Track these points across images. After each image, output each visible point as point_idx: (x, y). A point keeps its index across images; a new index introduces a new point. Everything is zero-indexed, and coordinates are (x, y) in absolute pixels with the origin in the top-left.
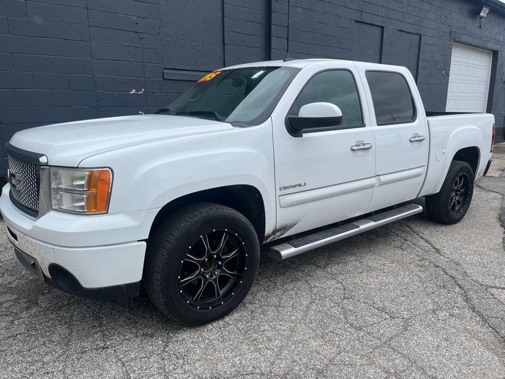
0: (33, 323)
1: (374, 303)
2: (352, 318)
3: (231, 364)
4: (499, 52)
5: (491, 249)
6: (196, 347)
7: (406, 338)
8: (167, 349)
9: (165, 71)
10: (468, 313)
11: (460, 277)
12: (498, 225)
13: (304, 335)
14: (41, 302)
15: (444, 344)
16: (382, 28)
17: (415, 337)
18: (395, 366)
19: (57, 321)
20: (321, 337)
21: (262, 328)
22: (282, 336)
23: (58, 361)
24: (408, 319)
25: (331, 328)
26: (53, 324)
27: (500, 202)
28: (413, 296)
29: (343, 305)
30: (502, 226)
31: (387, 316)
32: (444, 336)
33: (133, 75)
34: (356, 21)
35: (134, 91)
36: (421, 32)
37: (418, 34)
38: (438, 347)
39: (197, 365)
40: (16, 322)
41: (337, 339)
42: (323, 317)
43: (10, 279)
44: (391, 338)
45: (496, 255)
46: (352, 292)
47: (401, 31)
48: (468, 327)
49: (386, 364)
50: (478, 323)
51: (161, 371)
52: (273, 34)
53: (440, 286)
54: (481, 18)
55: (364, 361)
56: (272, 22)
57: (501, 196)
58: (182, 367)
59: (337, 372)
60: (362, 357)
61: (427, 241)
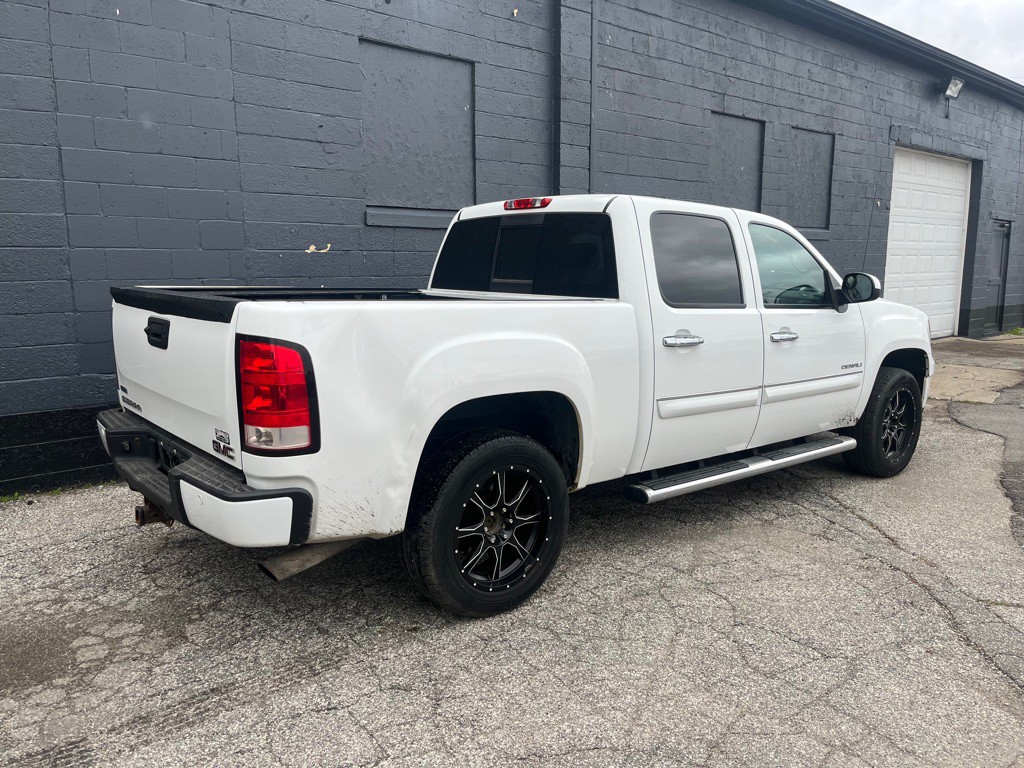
0: (189, 671)
1: (790, 632)
2: (754, 658)
3: (556, 733)
4: (985, 163)
5: (990, 538)
6: (490, 706)
7: (854, 691)
8: (440, 710)
9: (369, 211)
10: (959, 648)
11: (939, 587)
12: (1000, 494)
13: (674, 686)
14: (191, 635)
15: (921, 698)
16: (762, 123)
17: (871, 689)
18: (841, 736)
19: (232, 666)
20: (706, 689)
21: (598, 676)
22: (636, 688)
23: (255, 731)
24: (854, 659)
25: (720, 675)
26: (227, 671)
27: (1001, 453)
28: (858, 621)
29: (735, 636)
30: (1007, 496)
31: (816, 654)
32: (921, 686)
33: (312, 220)
34: (713, 112)
35: (312, 248)
36: (835, 129)
37: (828, 134)
38: (912, 703)
39: (498, 735)
40: (157, 670)
41: (733, 692)
42: (703, 656)
43: (121, 597)
44: (829, 691)
45: (1000, 547)
46: (748, 613)
47: (796, 128)
48: (961, 671)
49: (825, 732)
50: (977, 663)
51: (438, 745)
52: (563, 138)
53: (905, 603)
54: (948, 99)
55: (786, 728)
56: (562, 118)
57: (1001, 441)
58: (473, 739)
59: (742, 745)
60: (782, 722)
61: (872, 525)
